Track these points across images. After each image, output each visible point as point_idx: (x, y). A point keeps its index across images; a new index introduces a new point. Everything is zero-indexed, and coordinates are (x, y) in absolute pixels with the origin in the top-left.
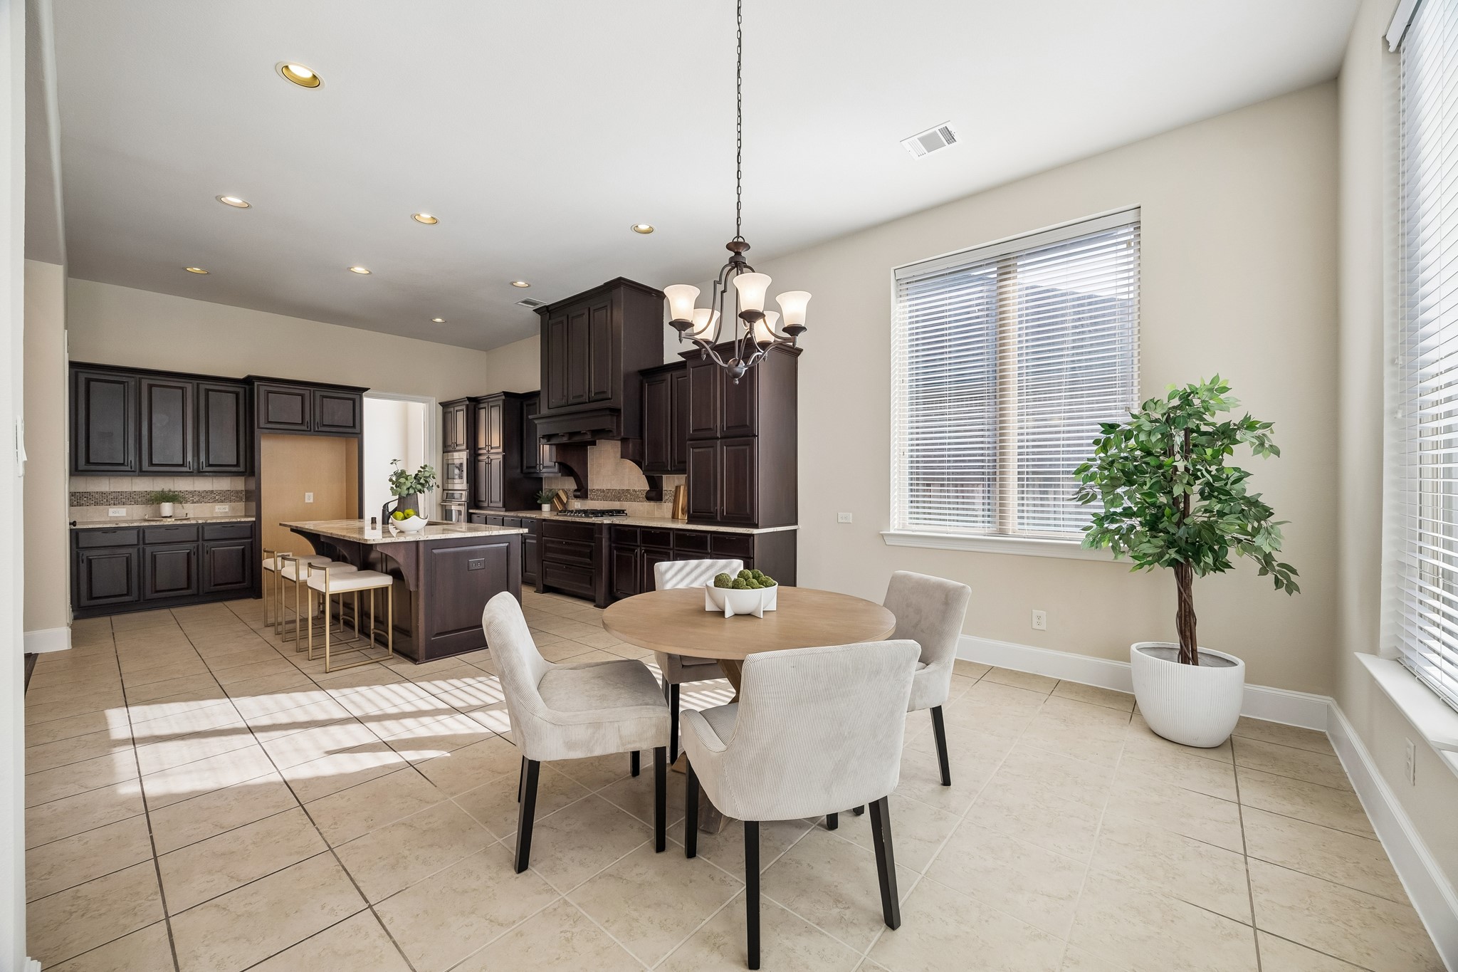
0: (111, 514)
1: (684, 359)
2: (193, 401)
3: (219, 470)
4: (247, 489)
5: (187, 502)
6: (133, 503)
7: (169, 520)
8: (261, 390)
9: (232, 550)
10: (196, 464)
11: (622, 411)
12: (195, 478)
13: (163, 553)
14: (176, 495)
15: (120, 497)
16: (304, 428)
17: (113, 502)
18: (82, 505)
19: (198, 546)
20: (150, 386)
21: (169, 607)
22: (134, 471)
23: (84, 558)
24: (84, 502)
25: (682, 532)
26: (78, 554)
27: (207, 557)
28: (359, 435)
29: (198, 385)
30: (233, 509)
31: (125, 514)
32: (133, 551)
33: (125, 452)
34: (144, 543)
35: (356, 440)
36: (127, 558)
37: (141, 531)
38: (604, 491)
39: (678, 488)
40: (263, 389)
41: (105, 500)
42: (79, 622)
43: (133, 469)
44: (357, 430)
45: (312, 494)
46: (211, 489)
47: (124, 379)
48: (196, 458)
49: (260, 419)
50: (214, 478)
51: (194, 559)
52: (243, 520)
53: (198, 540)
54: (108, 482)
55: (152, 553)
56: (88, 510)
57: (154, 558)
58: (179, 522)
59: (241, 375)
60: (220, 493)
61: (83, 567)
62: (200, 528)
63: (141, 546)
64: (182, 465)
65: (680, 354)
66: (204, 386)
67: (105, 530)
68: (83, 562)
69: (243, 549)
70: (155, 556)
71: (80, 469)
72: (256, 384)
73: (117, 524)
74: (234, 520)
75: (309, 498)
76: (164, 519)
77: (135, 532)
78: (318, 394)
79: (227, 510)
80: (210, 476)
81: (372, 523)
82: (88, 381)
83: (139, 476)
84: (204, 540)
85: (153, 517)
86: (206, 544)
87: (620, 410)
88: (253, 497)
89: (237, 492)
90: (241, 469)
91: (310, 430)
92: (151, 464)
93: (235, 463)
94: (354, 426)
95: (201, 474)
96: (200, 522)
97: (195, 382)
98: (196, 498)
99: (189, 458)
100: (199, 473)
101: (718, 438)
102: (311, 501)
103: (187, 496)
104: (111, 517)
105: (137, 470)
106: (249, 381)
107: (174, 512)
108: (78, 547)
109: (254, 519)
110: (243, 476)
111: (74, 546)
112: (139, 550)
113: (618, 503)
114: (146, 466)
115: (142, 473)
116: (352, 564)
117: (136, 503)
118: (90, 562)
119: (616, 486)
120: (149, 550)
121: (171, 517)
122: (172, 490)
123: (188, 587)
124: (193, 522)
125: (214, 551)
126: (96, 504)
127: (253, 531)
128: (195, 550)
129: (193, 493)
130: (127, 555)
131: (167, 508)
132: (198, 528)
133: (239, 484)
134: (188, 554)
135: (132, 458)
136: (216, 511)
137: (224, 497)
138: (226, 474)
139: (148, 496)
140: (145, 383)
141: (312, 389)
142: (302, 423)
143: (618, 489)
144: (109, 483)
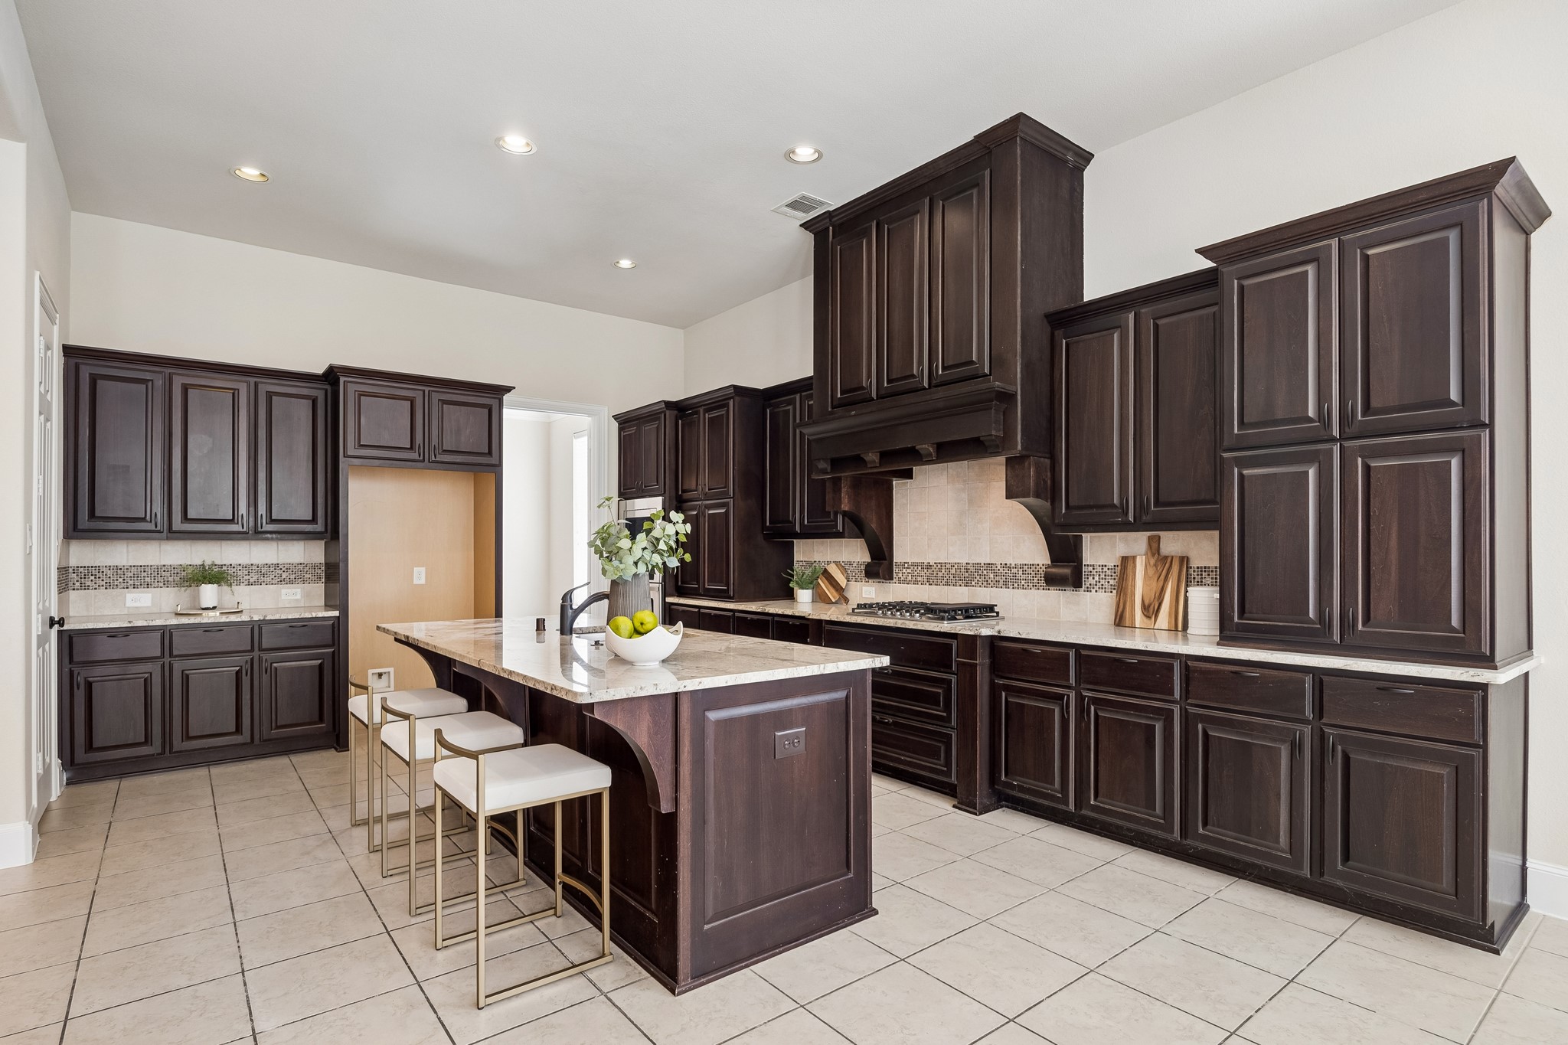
0: (129, 604)
1: (1210, 264)
2: (249, 411)
3: (287, 531)
4: (327, 562)
5: (239, 582)
6: (161, 584)
7: (211, 614)
8: (349, 389)
9: (303, 668)
10: (252, 519)
11: (1019, 397)
12: (253, 542)
13: (201, 673)
14: (224, 572)
15: (143, 574)
16: (415, 456)
17: (132, 582)
18: (87, 588)
19: (252, 659)
20: (185, 389)
21: (208, 763)
22: (159, 532)
23: (81, 679)
24: (89, 583)
25: (1214, 666)
26: (71, 673)
27: (265, 678)
28: (496, 468)
29: (256, 384)
30: (307, 595)
31: (149, 604)
32: (155, 669)
33: (148, 498)
34: (171, 655)
35: (492, 477)
36: (146, 680)
37: (166, 634)
38: (929, 566)
39: (1126, 561)
40: (351, 388)
41: (121, 580)
42: (74, 789)
43: (158, 528)
44: (493, 460)
45: (423, 570)
46: (275, 562)
47: (148, 376)
48: (252, 509)
49: (348, 443)
50: (279, 542)
51: (246, 681)
52: (321, 614)
53: (252, 650)
54: (125, 550)
55: (183, 671)
56: (95, 596)
57: (186, 679)
58: (224, 619)
59: (320, 369)
60: (289, 567)
61: (80, 695)
62: (256, 629)
63: (167, 660)
64: (232, 521)
65: (1203, 252)
66: (267, 386)
67: (113, 633)
68: (78, 688)
69: (321, 664)
70: (187, 676)
71: (80, 527)
72: (342, 380)
73: (130, 622)
74: (308, 615)
75: (420, 576)
76: (205, 613)
77: (158, 635)
78: (435, 397)
79: (298, 597)
80: (272, 539)
81: (538, 629)
82: (94, 380)
83: (168, 539)
84: (260, 649)
85: (191, 609)
86: (265, 656)
87: (1013, 396)
88: (334, 574)
89: (314, 566)
90: (319, 527)
91: (424, 460)
92: (185, 518)
93: (311, 518)
94: (490, 453)
95: (260, 536)
96: (256, 618)
97: (252, 380)
98: (254, 577)
99: (243, 509)
100: (256, 534)
101: (1334, 440)
102: (423, 581)
103: (240, 573)
104: (128, 608)
105: (165, 531)
106: (332, 376)
107: (220, 600)
108: (71, 661)
109: (336, 613)
110: (322, 539)
111: (66, 660)
112: (163, 666)
113: (964, 589)
114: (178, 524)
115: (173, 535)
116: (510, 717)
117: (167, 584)
118: (89, 685)
119: (958, 555)
120: (178, 666)
121: (214, 608)
122: (218, 562)
123: (238, 730)
124: (245, 618)
125: (276, 668)
126: (109, 585)
127: (336, 633)
128: (248, 666)
129: (248, 568)
130: (146, 675)
131: (209, 593)
132: (252, 629)
133: (312, 553)
134: (238, 673)
135: (158, 508)
136: (283, 598)
137: (291, 575)
138: (295, 536)
139: (184, 574)
140: (178, 382)
141: (427, 389)
142: (412, 448)
143: (964, 561)
144: (128, 552)
